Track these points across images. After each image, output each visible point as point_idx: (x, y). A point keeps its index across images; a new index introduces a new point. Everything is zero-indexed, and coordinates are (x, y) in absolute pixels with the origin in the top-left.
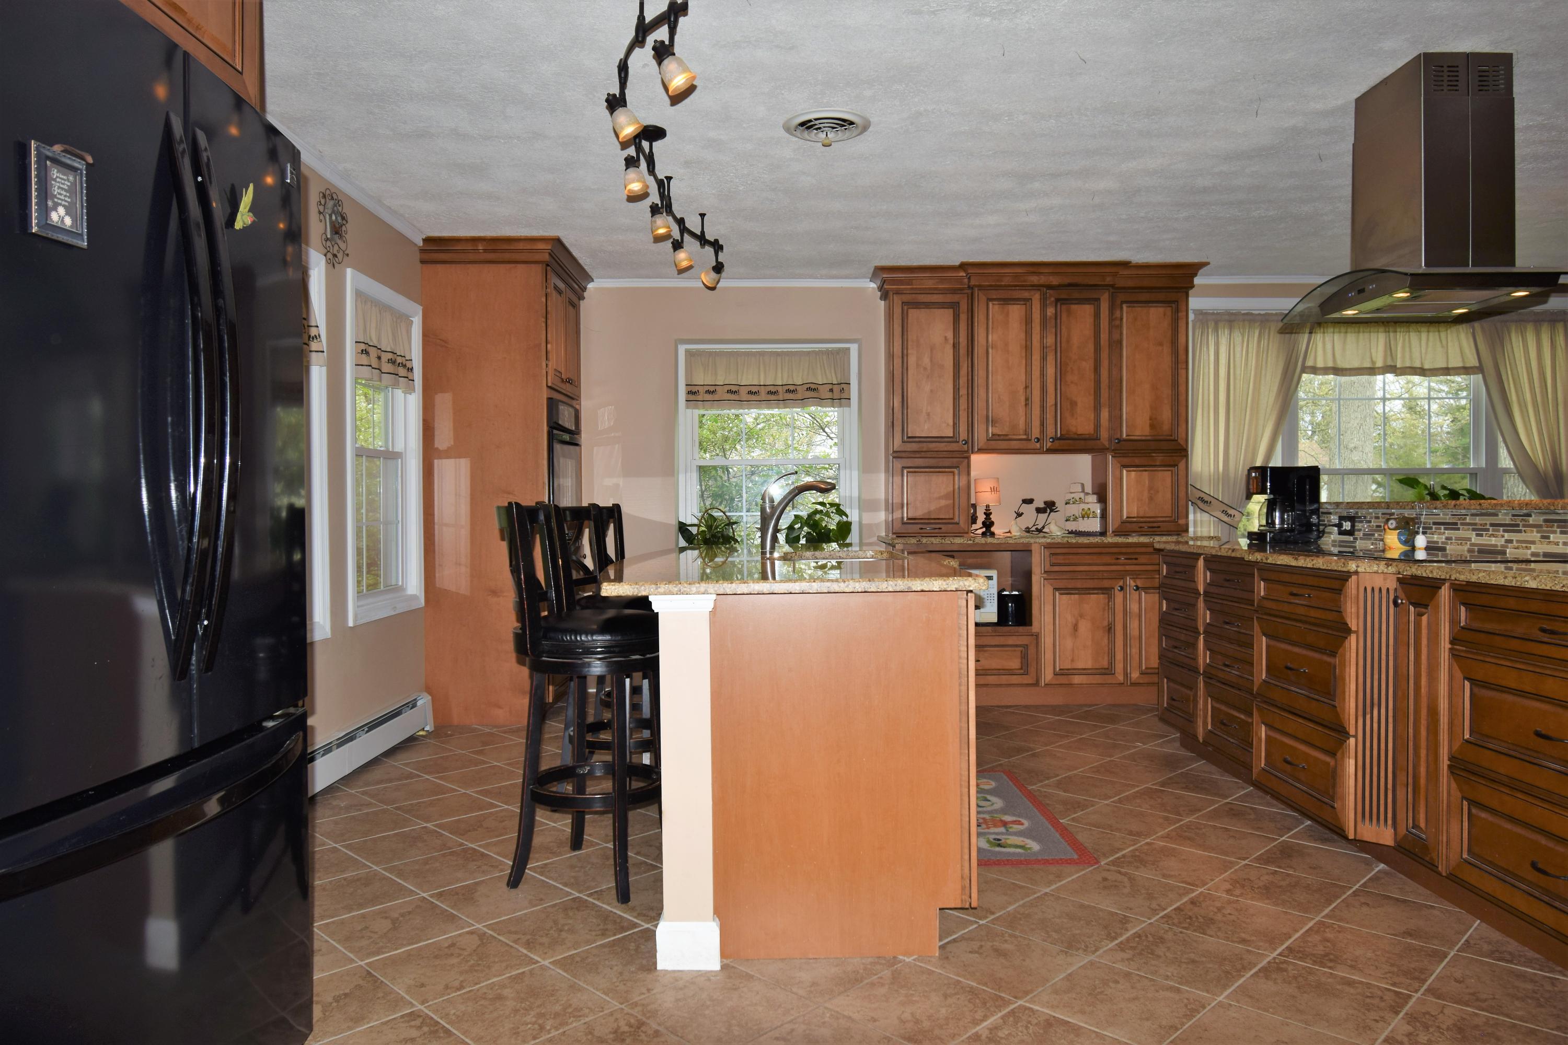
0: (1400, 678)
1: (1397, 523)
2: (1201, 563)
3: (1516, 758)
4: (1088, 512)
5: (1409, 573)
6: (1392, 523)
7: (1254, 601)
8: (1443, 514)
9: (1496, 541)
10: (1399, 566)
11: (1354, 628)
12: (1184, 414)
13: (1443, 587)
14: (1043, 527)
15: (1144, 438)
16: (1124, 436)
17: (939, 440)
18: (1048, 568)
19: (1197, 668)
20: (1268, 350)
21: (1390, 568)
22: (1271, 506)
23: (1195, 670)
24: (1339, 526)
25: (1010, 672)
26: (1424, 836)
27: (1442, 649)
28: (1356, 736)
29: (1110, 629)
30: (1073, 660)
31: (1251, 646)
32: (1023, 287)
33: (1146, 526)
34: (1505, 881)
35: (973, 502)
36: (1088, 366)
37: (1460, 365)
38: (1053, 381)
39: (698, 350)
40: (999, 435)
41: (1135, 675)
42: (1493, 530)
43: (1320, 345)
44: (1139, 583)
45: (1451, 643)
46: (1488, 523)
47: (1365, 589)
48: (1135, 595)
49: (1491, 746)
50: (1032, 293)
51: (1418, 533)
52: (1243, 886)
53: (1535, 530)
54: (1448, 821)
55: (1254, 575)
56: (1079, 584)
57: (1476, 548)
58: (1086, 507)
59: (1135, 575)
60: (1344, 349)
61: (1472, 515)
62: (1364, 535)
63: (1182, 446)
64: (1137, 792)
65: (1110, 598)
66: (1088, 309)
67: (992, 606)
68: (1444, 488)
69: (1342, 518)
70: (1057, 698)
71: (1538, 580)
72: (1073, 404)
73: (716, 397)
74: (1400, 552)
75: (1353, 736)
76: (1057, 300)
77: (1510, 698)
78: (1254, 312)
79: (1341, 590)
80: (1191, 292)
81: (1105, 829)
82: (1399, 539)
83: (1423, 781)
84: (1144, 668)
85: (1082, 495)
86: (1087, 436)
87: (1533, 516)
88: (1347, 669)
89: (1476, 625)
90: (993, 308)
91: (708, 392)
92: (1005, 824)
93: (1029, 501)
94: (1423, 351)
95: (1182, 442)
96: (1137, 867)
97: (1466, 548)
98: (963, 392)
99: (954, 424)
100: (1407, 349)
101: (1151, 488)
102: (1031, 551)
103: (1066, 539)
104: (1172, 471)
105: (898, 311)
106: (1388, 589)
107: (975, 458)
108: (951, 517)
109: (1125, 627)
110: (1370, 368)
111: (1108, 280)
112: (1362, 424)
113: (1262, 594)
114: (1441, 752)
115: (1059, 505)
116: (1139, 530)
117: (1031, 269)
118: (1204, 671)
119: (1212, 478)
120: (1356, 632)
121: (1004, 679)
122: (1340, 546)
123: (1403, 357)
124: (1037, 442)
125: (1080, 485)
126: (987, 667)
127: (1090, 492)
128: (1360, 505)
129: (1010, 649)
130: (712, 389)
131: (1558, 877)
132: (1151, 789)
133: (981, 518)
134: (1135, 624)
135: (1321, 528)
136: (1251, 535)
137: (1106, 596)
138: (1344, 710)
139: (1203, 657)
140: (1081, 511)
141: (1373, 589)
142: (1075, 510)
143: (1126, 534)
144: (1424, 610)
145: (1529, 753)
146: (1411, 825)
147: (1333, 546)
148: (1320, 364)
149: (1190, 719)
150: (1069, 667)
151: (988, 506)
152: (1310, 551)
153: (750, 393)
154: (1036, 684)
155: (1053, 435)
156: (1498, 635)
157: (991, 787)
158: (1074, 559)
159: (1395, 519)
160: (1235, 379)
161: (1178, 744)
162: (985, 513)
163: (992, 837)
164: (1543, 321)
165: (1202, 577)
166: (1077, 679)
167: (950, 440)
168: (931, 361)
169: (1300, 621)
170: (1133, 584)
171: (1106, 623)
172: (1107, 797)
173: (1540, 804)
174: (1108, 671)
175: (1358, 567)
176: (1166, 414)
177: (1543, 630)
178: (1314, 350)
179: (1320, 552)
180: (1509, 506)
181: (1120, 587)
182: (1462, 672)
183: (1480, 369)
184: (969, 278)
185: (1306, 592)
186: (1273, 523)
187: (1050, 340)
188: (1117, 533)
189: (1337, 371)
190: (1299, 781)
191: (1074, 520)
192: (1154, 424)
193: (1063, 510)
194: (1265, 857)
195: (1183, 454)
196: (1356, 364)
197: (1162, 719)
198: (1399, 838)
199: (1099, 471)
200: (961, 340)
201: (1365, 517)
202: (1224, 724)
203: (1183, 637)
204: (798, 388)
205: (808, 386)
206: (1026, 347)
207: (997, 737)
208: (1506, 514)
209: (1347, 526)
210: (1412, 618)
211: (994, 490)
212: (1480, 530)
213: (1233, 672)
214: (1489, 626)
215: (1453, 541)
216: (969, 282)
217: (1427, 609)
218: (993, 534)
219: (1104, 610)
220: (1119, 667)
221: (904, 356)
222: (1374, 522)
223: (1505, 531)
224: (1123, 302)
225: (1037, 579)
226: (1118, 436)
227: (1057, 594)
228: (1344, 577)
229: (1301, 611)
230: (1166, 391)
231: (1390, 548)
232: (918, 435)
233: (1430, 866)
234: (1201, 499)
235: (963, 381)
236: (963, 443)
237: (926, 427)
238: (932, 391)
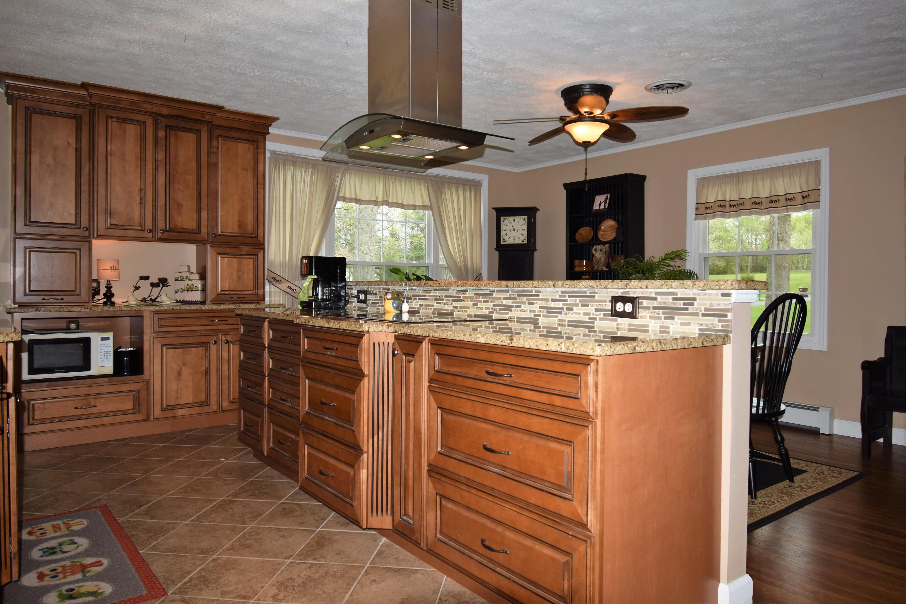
0: (396, 407)
1: (392, 295)
2: (266, 324)
3: (471, 464)
4: (192, 287)
5: (402, 332)
6: (389, 296)
7: (300, 352)
8: (418, 290)
9: (448, 307)
10: (396, 327)
11: (366, 373)
12: (262, 220)
13: (424, 342)
14: (157, 298)
15: (234, 234)
16: (219, 232)
17: (62, 226)
18: (157, 329)
19: (263, 402)
20: (317, 184)
21: (390, 328)
22: (315, 284)
23: (263, 403)
24: (357, 297)
25: (124, 412)
26: (411, 522)
27: (424, 386)
28: (367, 452)
29: (206, 372)
30: (177, 398)
31: (298, 385)
32: (138, 112)
33: (235, 297)
34: (464, 554)
35: (95, 277)
36: (191, 179)
37: (421, 204)
38: (164, 187)
40: (117, 225)
41: (225, 404)
42: (447, 300)
43: (348, 183)
44: (229, 338)
45: (430, 382)
46: (444, 295)
47: (374, 343)
48: (226, 347)
49: (455, 456)
50: (146, 117)
51: (403, 302)
52: (286, 588)
53: (470, 300)
54: (427, 512)
55: (300, 333)
56: (182, 341)
57: (437, 312)
58: (190, 283)
59: (226, 332)
60: (361, 188)
61: (435, 290)
62: (372, 303)
63: (261, 242)
64: (214, 506)
65: (206, 350)
66: (192, 137)
67: (109, 361)
68: (413, 274)
69: (359, 292)
70: (164, 428)
71: (485, 337)
72: (180, 206)
74: (394, 314)
75: (365, 452)
76: (167, 127)
77: (467, 421)
78: (308, 157)
79: (358, 345)
80: (267, 137)
81: (179, 552)
82: (394, 307)
83: (411, 482)
84: (232, 399)
85: (188, 274)
86: (191, 231)
87: (469, 291)
88: (362, 403)
89: (445, 369)
90: (111, 124)
92: (83, 568)
93: (146, 278)
94: (403, 194)
95: (261, 239)
96: (201, 590)
97: (431, 311)
98: (85, 188)
99: (76, 214)
100: (395, 192)
101: (239, 270)
102: (143, 316)
103: (172, 307)
104: (254, 259)
105: (21, 114)
106: (388, 343)
107: (97, 243)
108: (74, 289)
109: (218, 370)
110: (375, 201)
111: (207, 118)
112: (370, 241)
113: (306, 348)
114: (423, 460)
115: (171, 281)
116: (230, 299)
117: (147, 99)
118: (268, 404)
119: (282, 265)
120: (368, 376)
121: (119, 419)
122: (358, 310)
123: (393, 196)
124: (150, 232)
125: (186, 267)
126: (104, 410)
127: (195, 272)
128: (370, 283)
129: (124, 394)
131: (498, 552)
132: (225, 501)
133: (103, 290)
134: (226, 367)
135: (347, 299)
136: (302, 303)
137: (204, 348)
138: (359, 434)
139: (268, 393)
140: (186, 286)
141: (379, 343)
142: (182, 285)
143: (222, 303)
144: (411, 358)
145: (479, 460)
146: (403, 514)
147: (354, 310)
148: (348, 196)
149: (259, 439)
150: (174, 404)
151: (109, 281)
152: (340, 315)
154: (147, 419)
155: (163, 228)
156: (460, 376)
157: (82, 526)
158: (179, 322)
159: (390, 292)
160: (296, 200)
161: (251, 456)
162: (106, 287)
163: (64, 588)
164: (460, 184)
165: (267, 334)
166: (180, 412)
167: (73, 226)
168: (54, 159)
169: (330, 368)
170: (224, 338)
171: (203, 369)
172: (188, 516)
173: (487, 498)
174: (206, 403)
175: (369, 328)
176: (250, 218)
177: (488, 373)
178: (344, 187)
179: (346, 317)
180: (455, 285)
181: (215, 341)
182: (436, 403)
183: (430, 208)
184: (91, 97)
185: (335, 346)
186: (317, 294)
187: (161, 156)
188: (214, 302)
189: (357, 201)
190: (329, 485)
191: (182, 292)
192: (241, 225)
193: (173, 285)
194: (305, 552)
195: (261, 247)
196: (367, 198)
197: (240, 440)
198: (395, 524)
199: (201, 257)
200: (83, 146)
201: (373, 291)
202: (281, 443)
203: (254, 379)
206: (141, 158)
207: (104, 471)
208: (454, 290)
209: (362, 297)
210: (404, 364)
211: (113, 268)
212: (439, 301)
213: (288, 404)
214: (453, 370)
215: (424, 307)
216: (91, 100)
217: (413, 357)
218: (113, 304)
219: (202, 359)
220: (213, 400)
221: (28, 153)
222: (378, 294)
223: (453, 300)
224: (218, 136)
225: (147, 338)
226: (215, 232)
227: (164, 348)
228: (360, 335)
229: (332, 360)
230: (250, 203)
231: (388, 312)
232: (40, 220)
233: (415, 543)
234: (274, 279)
235: (85, 179)
236: (85, 229)
237: (49, 214)
238: (55, 185)
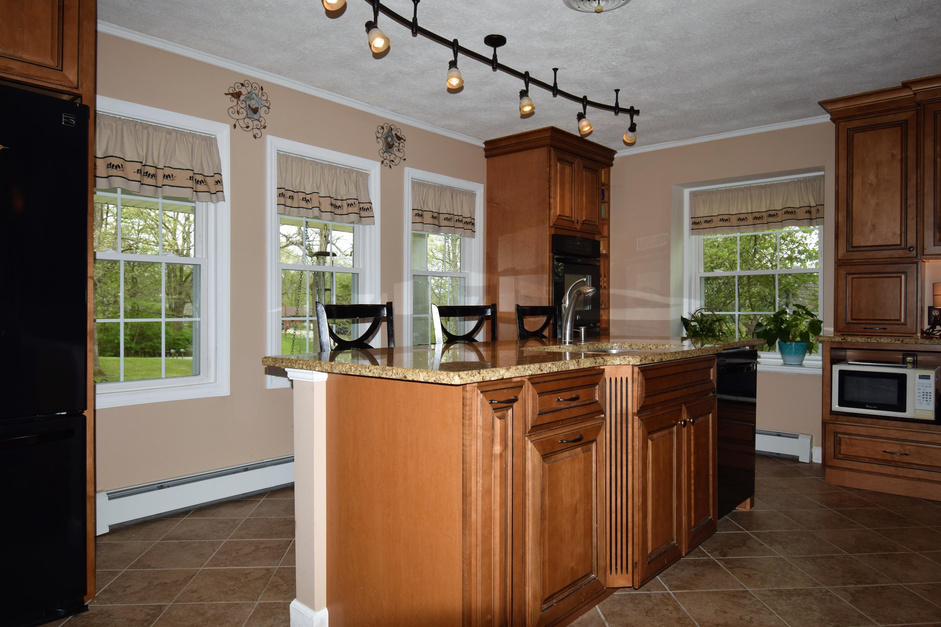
17: (885, 247)
39: (699, 191)
67: (928, 404)
73: (712, 225)
91: (706, 222)
98: (911, 201)
99: (902, 232)
105: (844, 137)
108: (898, 318)
130: (708, 219)
153: (740, 219)
167: (897, 247)
168: (877, 177)
184: (915, 95)
200: (909, 154)
204: (778, 212)
205: (786, 210)
216: (915, 98)
232: (862, 244)
235: (912, 190)
236: (912, 249)
237: (871, 237)
238: (877, 204)
